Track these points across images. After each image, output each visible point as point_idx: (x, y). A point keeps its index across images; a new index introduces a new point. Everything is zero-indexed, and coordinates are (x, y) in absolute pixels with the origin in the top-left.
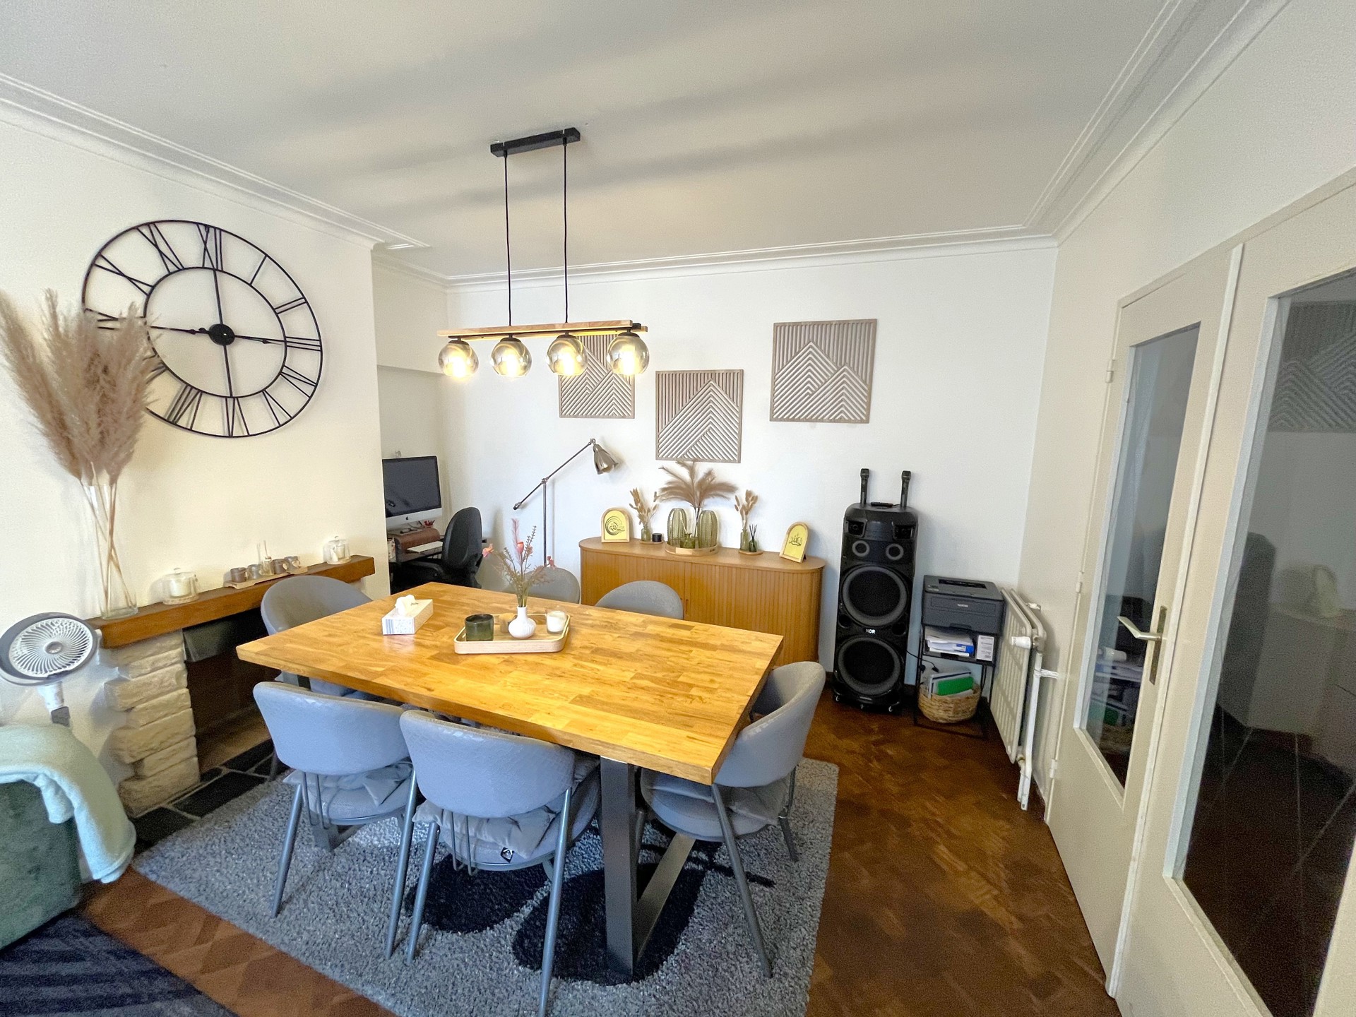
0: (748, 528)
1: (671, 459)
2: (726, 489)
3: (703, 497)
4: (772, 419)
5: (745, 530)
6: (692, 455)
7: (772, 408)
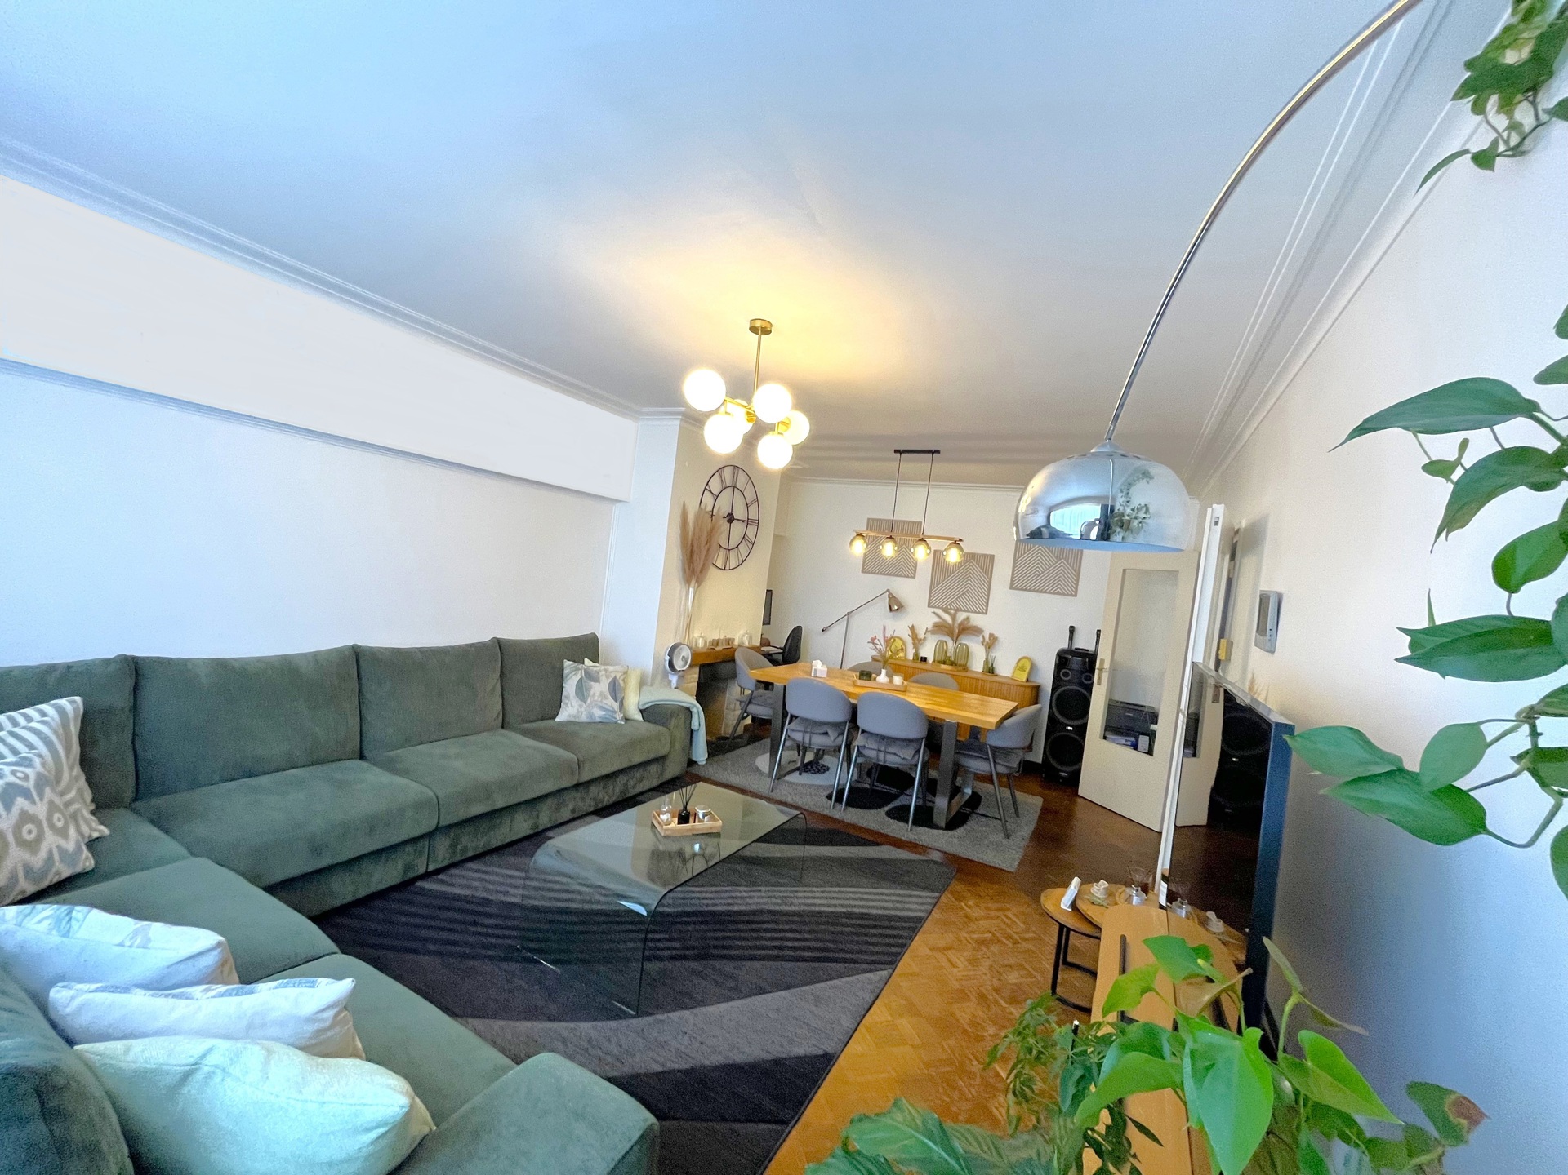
0: (989, 658)
1: (939, 608)
2: (977, 631)
3: (960, 633)
4: (1011, 588)
5: (987, 659)
6: (954, 606)
7: (1012, 581)
